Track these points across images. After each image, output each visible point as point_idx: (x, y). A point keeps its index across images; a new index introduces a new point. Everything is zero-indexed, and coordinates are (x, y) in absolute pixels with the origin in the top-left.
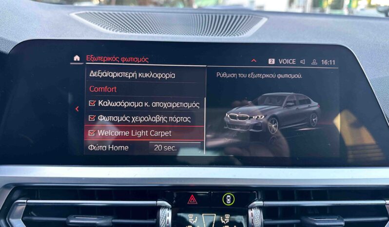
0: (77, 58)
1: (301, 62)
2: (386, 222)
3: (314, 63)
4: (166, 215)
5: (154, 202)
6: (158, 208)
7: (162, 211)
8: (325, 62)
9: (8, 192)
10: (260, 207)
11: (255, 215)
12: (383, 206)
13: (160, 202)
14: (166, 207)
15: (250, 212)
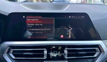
0: (24, 17)
1: (76, 17)
2: (95, 53)
3: (79, 17)
4: (46, 52)
5: (43, 49)
6: (44, 50)
7: (44, 51)
8: (82, 17)
9: (9, 47)
10: (67, 50)
11: (66, 52)
12: (95, 49)
13: (44, 49)
14: (45, 50)
15: (64, 51)
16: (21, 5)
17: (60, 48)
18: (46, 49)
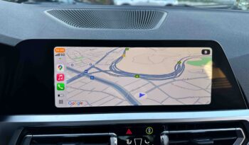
2: (235, 140)
4: (114, 141)
5: (107, 134)
6: (110, 136)
7: (111, 139)
10: (167, 134)
11: (165, 138)
13: (110, 134)
14: (114, 136)
15: (161, 137)
16: (45, 12)
17: (149, 131)
18: (114, 134)
